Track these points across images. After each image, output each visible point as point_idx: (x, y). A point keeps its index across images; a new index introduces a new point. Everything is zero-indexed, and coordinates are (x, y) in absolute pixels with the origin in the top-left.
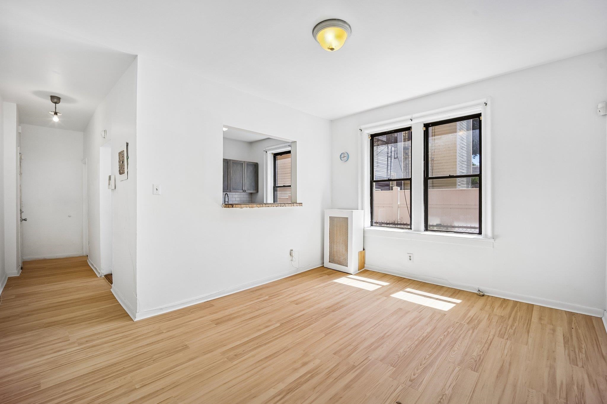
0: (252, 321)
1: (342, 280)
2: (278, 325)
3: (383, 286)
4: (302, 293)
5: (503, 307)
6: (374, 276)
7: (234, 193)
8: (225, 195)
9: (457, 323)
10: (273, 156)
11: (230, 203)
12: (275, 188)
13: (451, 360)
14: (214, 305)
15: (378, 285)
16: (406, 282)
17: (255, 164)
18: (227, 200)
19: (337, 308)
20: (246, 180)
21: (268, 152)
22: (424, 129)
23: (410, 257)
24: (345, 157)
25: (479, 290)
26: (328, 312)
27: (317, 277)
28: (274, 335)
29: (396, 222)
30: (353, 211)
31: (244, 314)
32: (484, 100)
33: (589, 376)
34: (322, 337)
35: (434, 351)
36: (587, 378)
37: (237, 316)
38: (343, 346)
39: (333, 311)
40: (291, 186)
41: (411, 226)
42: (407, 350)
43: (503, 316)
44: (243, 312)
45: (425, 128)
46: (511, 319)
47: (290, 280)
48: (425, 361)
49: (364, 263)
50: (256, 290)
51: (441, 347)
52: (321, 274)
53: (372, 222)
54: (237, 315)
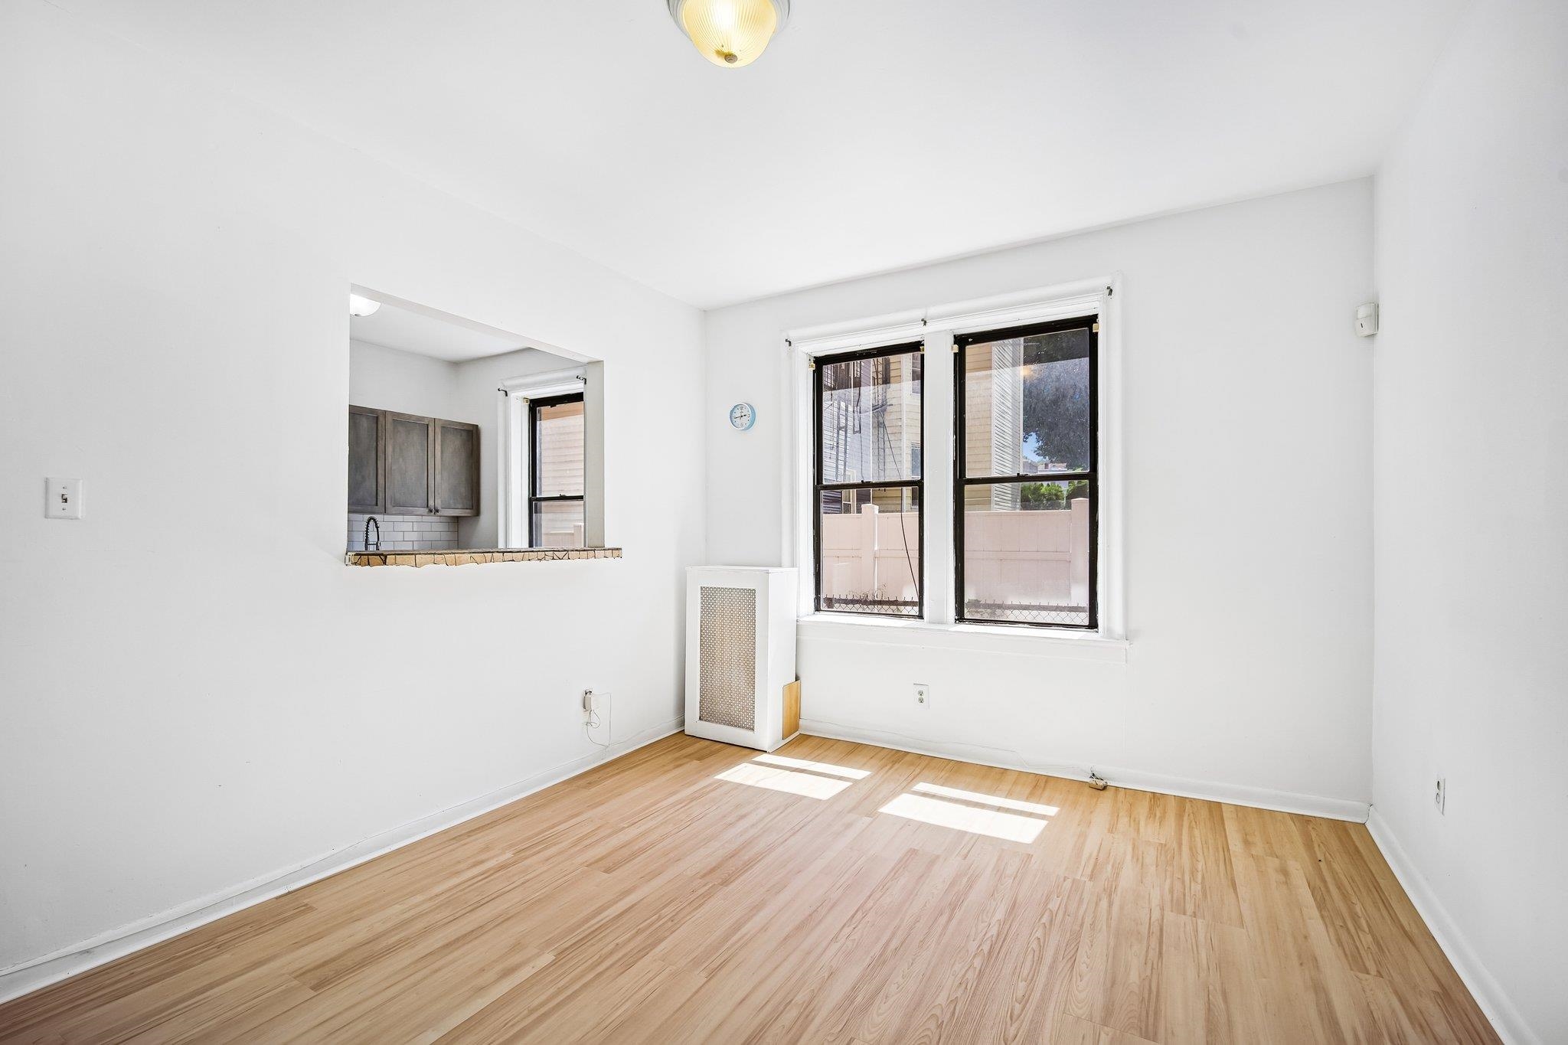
0: (456, 954)
1: (741, 773)
2: (548, 957)
3: (856, 782)
4: (624, 828)
5: (1157, 817)
6: (825, 753)
7: (400, 518)
8: (368, 523)
9: (1064, 880)
10: (527, 408)
11: (383, 548)
12: (534, 502)
13: (1081, 1008)
14: (314, 906)
15: (840, 778)
16: (912, 764)
17: (471, 428)
18: (373, 538)
19: (734, 869)
20: (438, 477)
21: (512, 395)
22: (956, 349)
23: (921, 694)
24: (742, 416)
25: (1093, 775)
26: (707, 888)
27: (666, 768)
28: (536, 1002)
29: (870, 598)
30: (771, 570)
31: (427, 931)
32: (1107, 281)
33: (1403, 1002)
34: (697, 988)
35: (1031, 981)
36: (1401, 1007)
37: (400, 941)
38: (768, 1008)
39: (725, 882)
40: (587, 498)
41: (921, 610)
42: (959, 994)
43: (1165, 845)
44: (419, 925)
45: (956, 347)
46: (1185, 849)
47: (585, 787)
48: (1015, 1025)
49: (798, 716)
50: (470, 833)
51: (1044, 969)
52: (677, 759)
53: (817, 599)
54: (397, 938)
